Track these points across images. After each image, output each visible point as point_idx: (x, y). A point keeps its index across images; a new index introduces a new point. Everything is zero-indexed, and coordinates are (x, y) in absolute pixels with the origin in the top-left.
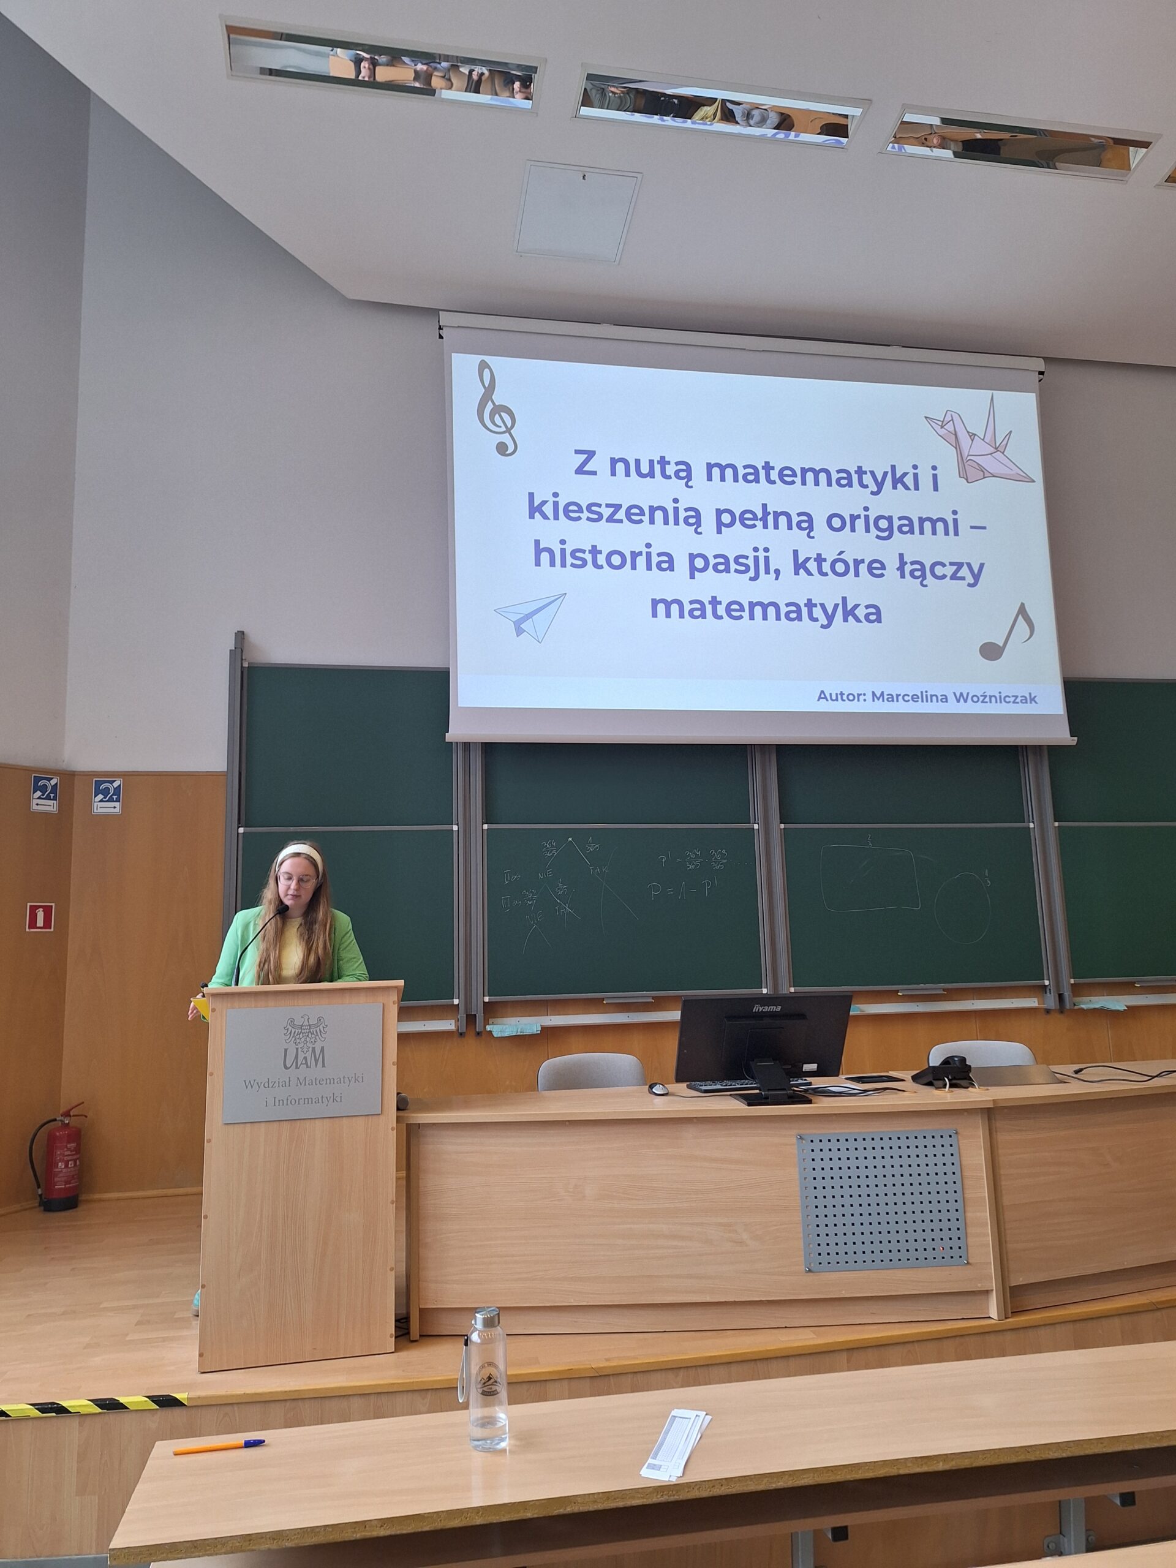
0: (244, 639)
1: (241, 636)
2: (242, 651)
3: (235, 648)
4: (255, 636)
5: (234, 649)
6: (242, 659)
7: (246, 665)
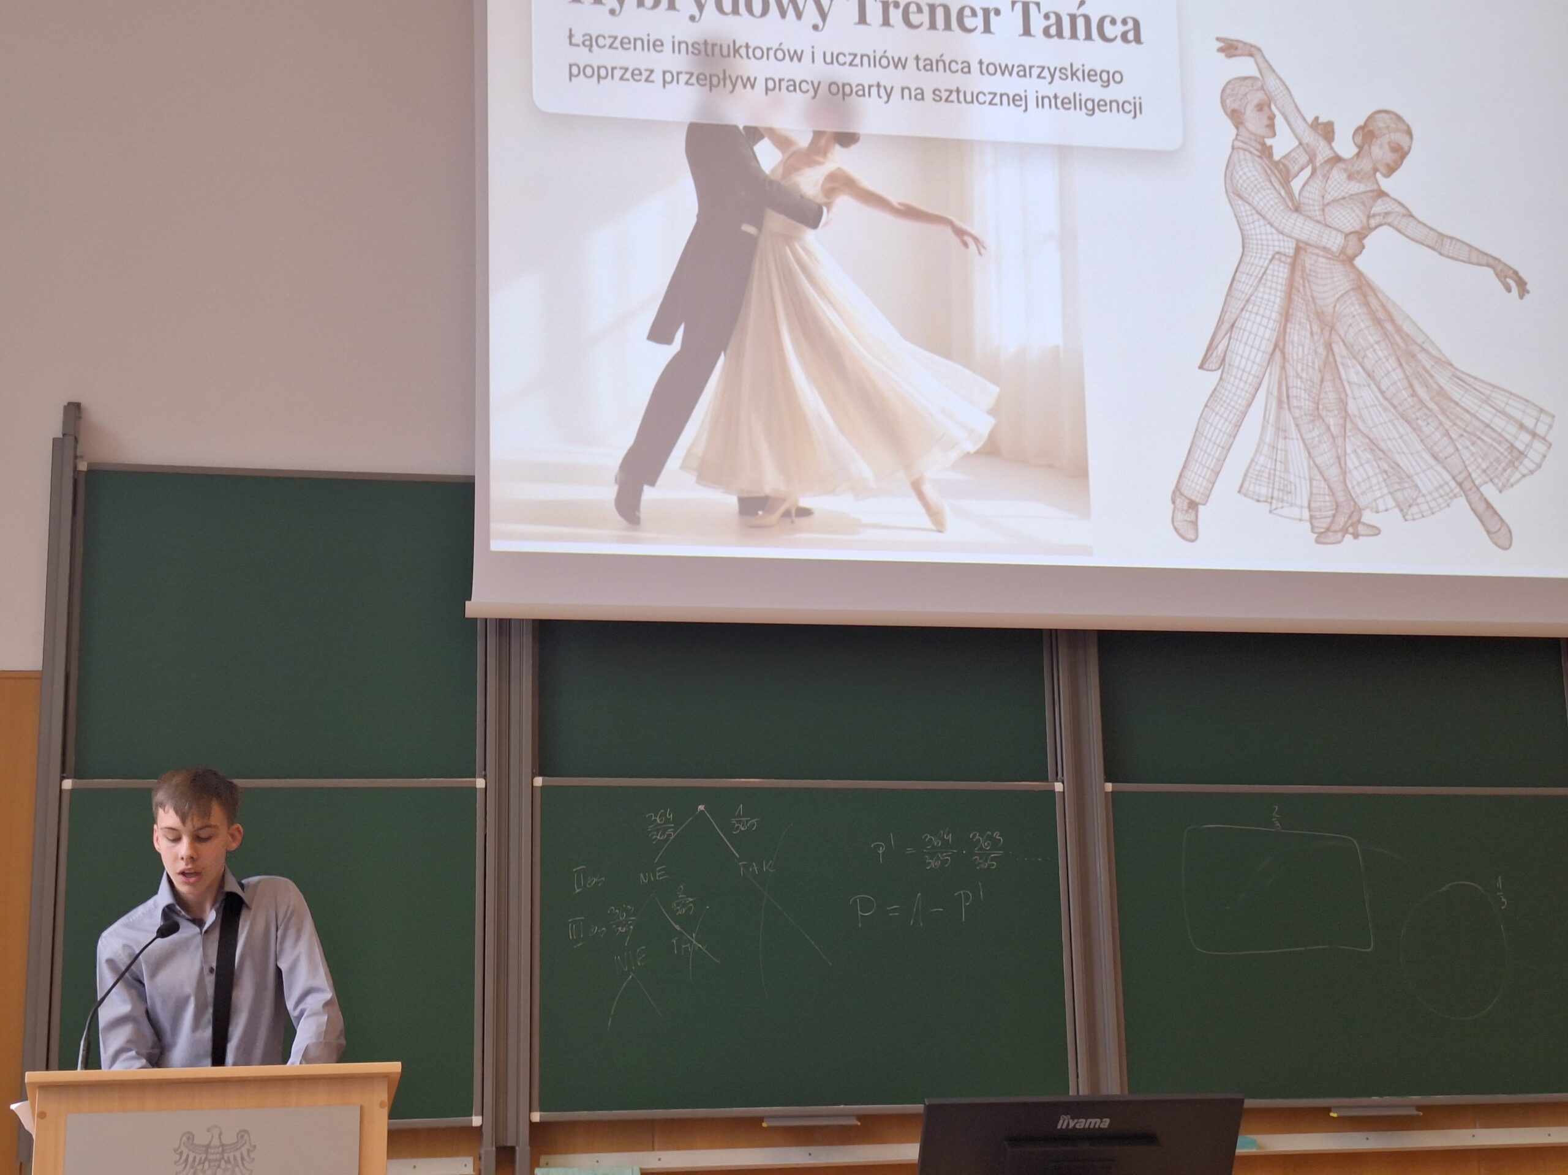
0: (80, 418)
1: (74, 411)
2: (76, 440)
3: (64, 435)
4: (99, 412)
5: (61, 436)
6: (76, 457)
7: (83, 466)
